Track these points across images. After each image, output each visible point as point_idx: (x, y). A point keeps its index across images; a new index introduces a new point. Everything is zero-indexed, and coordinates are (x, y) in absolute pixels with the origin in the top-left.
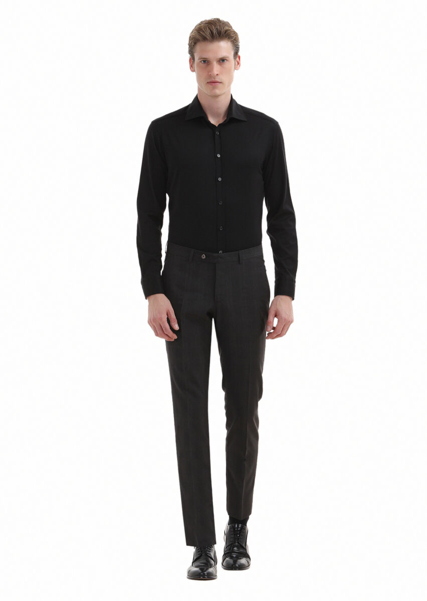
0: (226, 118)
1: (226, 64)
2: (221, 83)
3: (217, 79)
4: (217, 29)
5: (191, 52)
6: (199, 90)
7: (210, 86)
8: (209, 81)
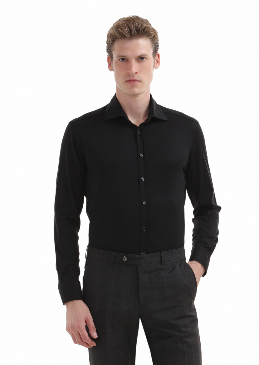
0: (147, 118)
1: (145, 62)
2: (140, 81)
3: (136, 78)
4: (135, 26)
5: (110, 50)
6: (118, 89)
7: (129, 85)
8: (128, 79)
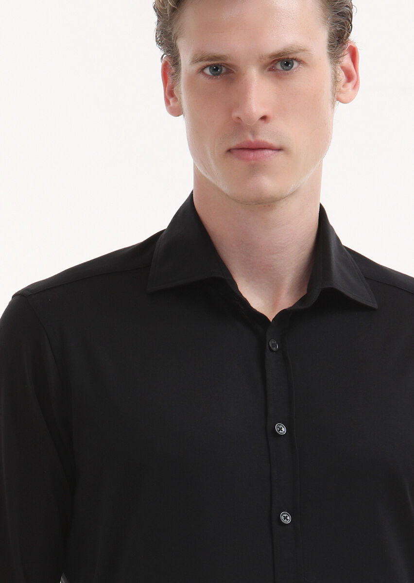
1: (300, 78)
2: (280, 149)
3: (265, 136)
7: (238, 164)
8: (234, 143)
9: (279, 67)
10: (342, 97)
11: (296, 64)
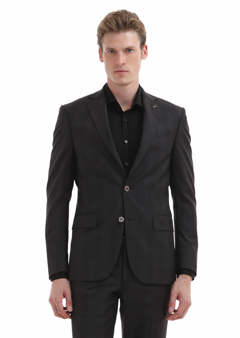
1: (133, 54)
4: (122, 20)
5: (100, 43)
7: (117, 75)
9: (127, 51)
10: (143, 58)
11: (132, 50)
